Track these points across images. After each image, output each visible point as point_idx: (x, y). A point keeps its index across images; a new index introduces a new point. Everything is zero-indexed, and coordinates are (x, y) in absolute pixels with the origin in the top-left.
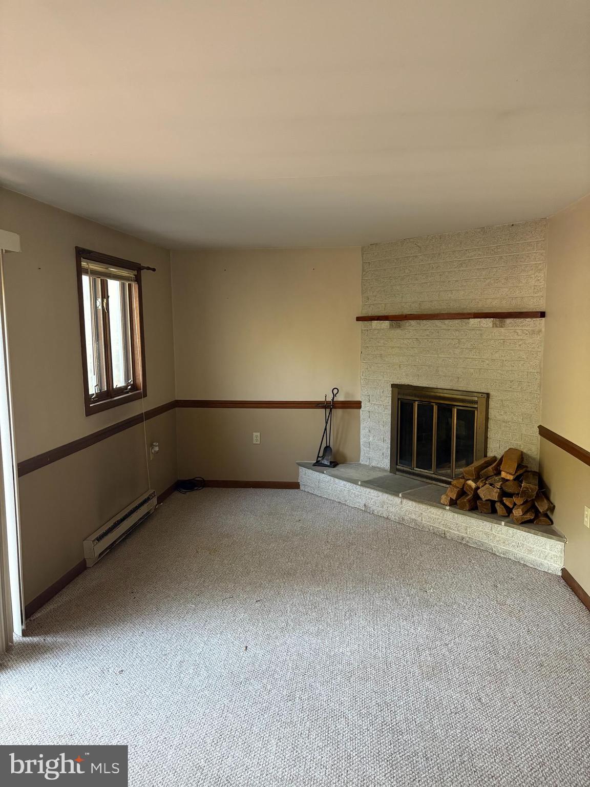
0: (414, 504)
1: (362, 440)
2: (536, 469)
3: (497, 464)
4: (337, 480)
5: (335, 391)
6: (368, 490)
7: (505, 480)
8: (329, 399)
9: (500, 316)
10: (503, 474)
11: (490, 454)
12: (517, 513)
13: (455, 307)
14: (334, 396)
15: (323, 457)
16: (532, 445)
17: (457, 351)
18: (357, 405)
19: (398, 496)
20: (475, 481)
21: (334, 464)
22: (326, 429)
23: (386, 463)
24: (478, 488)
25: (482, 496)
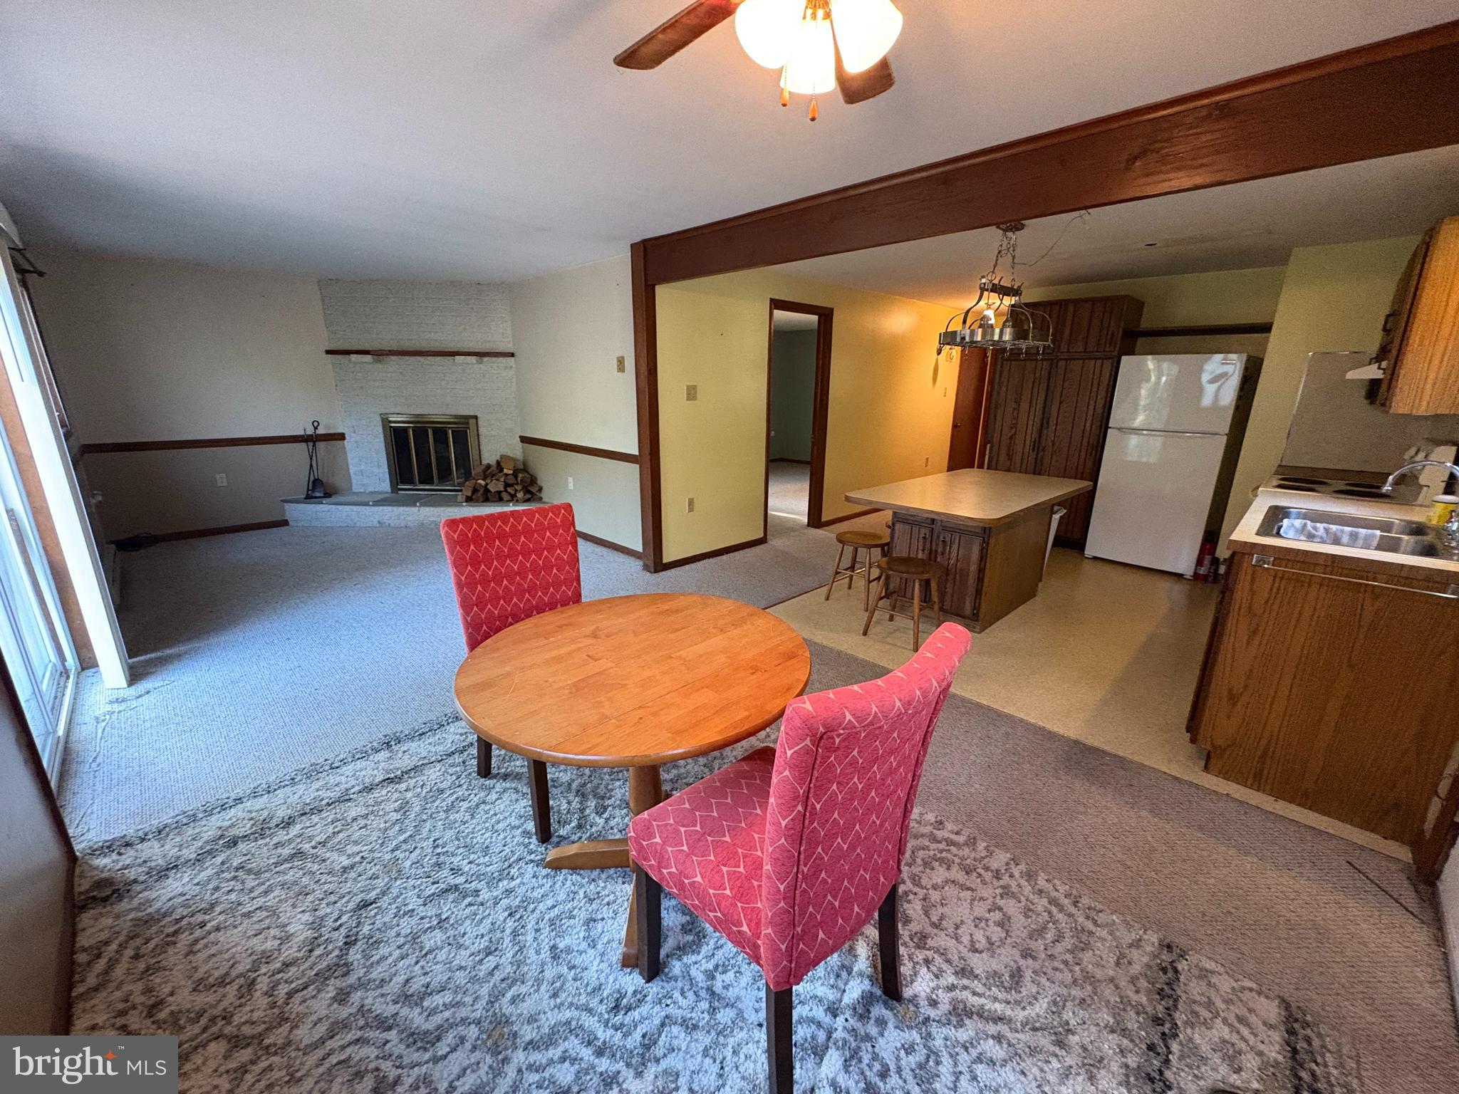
0: (432, 509)
1: (352, 470)
2: (522, 467)
3: (488, 472)
4: (340, 507)
5: (316, 424)
6: (381, 508)
7: (507, 475)
8: (310, 431)
9: (480, 355)
10: (505, 471)
11: (485, 462)
12: (520, 495)
13: (424, 346)
14: (316, 428)
15: (313, 490)
16: (516, 450)
17: (443, 382)
18: (341, 437)
19: (415, 506)
20: (484, 480)
21: (328, 495)
22: (311, 465)
23: (386, 486)
24: (487, 484)
25: (493, 490)
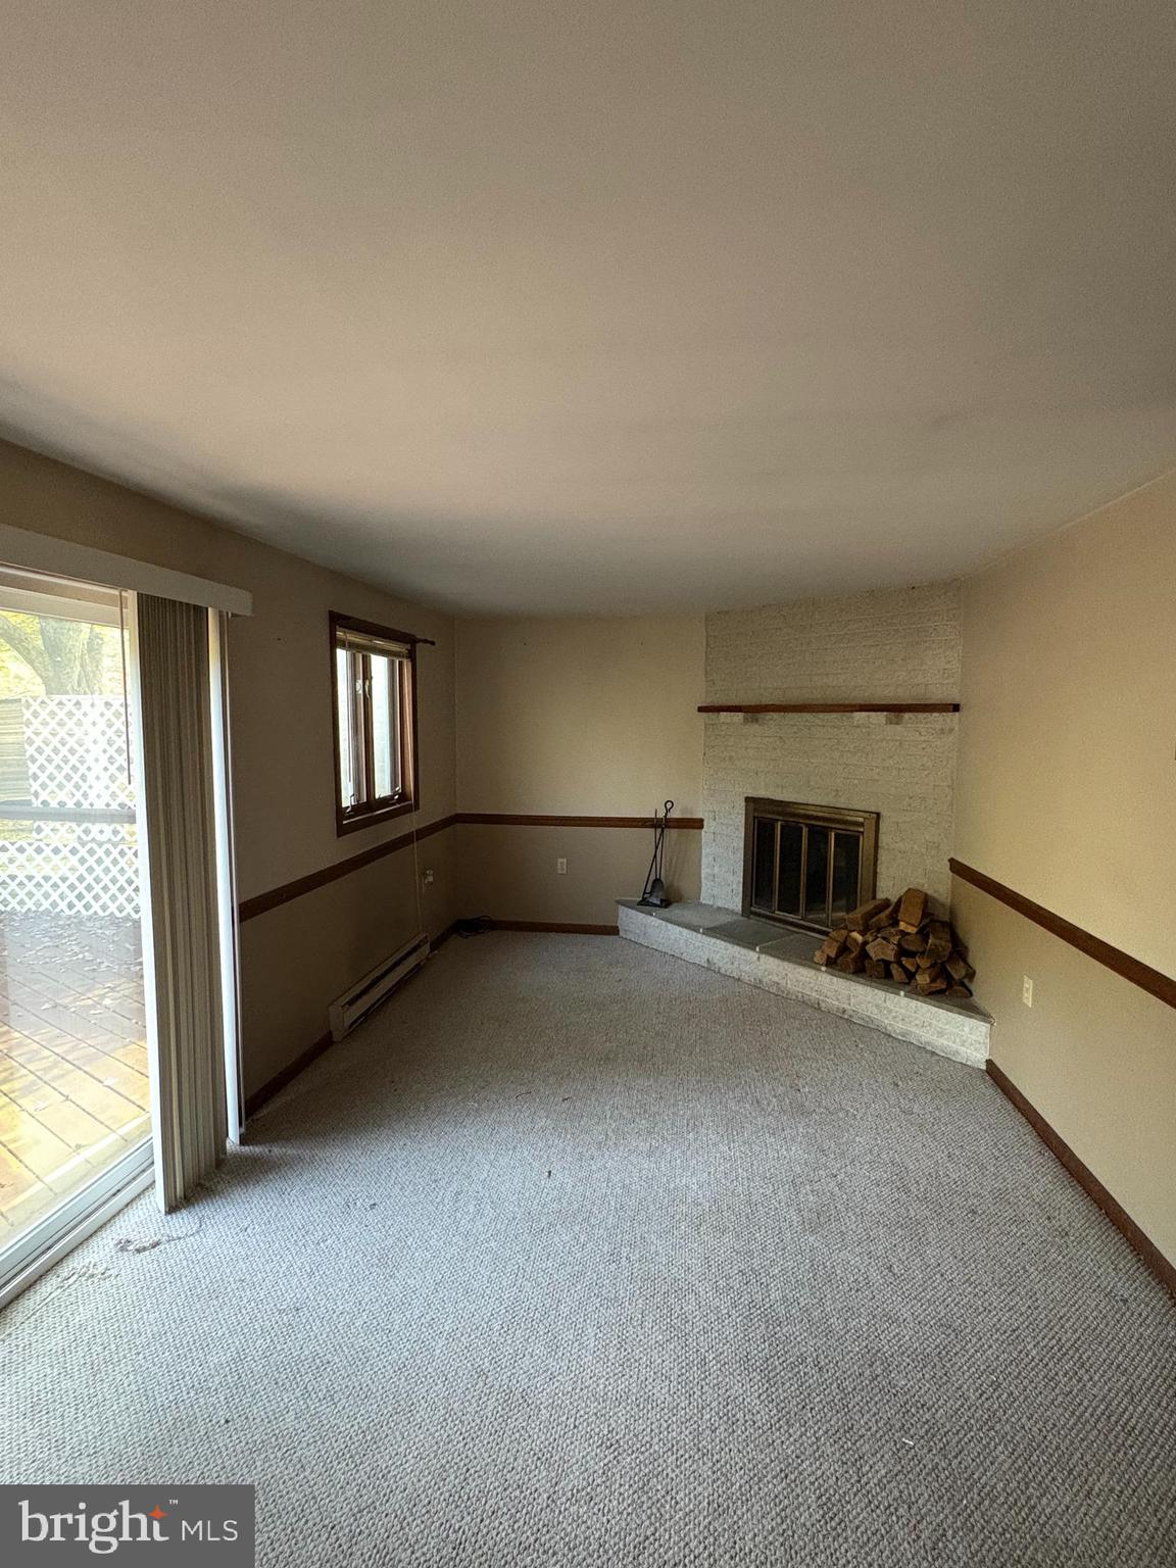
0: (776, 961)
1: (704, 872)
2: (946, 919)
3: (892, 911)
4: (670, 926)
5: (669, 805)
6: (713, 940)
7: (904, 934)
8: (661, 815)
9: (896, 709)
10: (902, 926)
11: (881, 895)
12: (922, 979)
13: (832, 696)
14: (668, 811)
15: (651, 893)
16: (940, 885)
17: (836, 755)
18: (698, 824)
19: (755, 950)
20: (862, 933)
21: (666, 903)
22: (655, 856)
23: (736, 903)
24: (865, 943)
25: (872, 954)
